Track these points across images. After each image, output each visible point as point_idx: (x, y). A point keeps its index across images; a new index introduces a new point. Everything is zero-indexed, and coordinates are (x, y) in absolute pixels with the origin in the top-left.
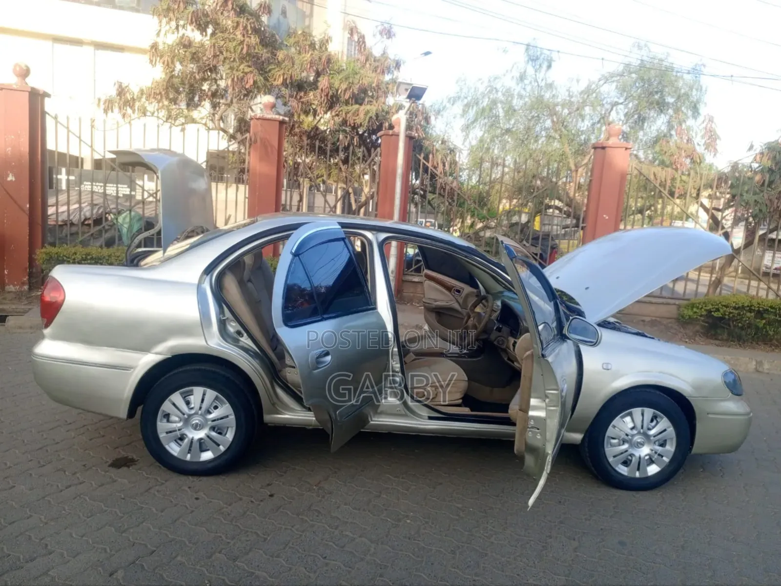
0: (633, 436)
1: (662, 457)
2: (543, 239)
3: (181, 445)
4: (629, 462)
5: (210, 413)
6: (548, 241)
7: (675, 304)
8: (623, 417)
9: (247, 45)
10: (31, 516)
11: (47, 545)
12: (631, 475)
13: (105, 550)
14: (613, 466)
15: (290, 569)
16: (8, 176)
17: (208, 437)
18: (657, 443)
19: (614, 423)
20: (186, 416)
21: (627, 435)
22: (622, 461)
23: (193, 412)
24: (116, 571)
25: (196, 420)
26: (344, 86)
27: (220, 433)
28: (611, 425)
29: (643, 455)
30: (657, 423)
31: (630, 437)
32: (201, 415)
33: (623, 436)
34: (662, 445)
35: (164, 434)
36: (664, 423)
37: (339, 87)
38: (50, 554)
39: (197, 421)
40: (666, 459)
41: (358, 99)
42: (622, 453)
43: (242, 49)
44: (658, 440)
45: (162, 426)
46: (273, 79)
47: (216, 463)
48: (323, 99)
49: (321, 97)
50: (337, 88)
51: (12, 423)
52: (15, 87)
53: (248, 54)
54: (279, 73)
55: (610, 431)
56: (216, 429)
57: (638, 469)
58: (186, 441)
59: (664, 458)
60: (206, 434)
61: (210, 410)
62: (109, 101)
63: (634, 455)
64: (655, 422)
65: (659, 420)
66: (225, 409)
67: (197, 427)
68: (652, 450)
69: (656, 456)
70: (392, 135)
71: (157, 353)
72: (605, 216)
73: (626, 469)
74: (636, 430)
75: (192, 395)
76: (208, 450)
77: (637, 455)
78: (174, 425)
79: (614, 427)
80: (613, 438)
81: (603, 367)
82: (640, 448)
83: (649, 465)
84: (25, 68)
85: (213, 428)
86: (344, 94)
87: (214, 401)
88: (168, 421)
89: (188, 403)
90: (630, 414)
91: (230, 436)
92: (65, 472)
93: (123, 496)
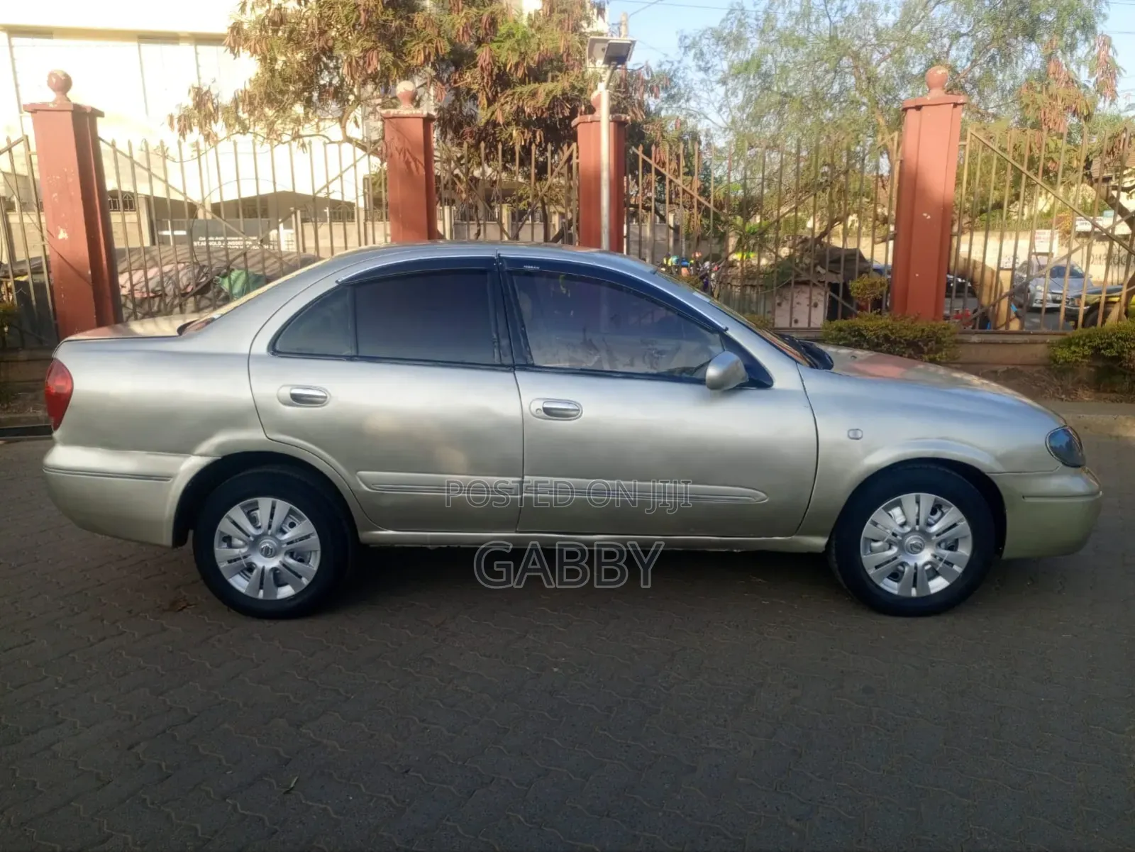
0: (904, 535)
1: (952, 565)
2: (846, 261)
3: (249, 577)
4: (900, 574)
5: (284, 533)
6: (855, 264)
7: (1044, 342)
8: (887, 509)
9: (364, 10)
10: (46, 677)
11: (57, 713)
12: (904, 594)
13: (131, 717)
14: (876, 581)
15: (372, 736)
16: (58, 233)
17: (284, 565)
18: (943, 545)
19: (873, 517)
20: (252, 539)
21: (894, 535)
22: (889, 574)
23: (260, 532)
24: (138, 743)
25: (267, 543)
26: (514, 59)
27: (301, 561)
28: (870, 520)
29: (920, 563)
30: (943, 514)
31: (899, 538)
32: (272, 535)
33: (889, 536)
34: (952, 548)
35: (226, 564)
36: (952, 514)
37: (506, 60)
38: (58, 723)
39: (268, 545)
40: (958, 569)
41: (536, 75)
42: (888, 562)
43: (359, 17)
44: (944, 540)
45: (222, 553)
46: (410, 58)
47: (299, 600)
48: (485, 80)
49: (483, 78)
50: (504, 61)
51: (50, 561)
52: (51, 106)
53: (368, 24)
54: (417, 48)
55: (868, 530)
56: (295, 556)
57: (915, 585)
58: (255, 572)
59: (955, 567)
60: (280, 562)
61: (284, 528)
62: (185, 116)
63: (907, 564)
64: (939, 514)
65: (945, 511)
66: (304, 526)
67: (268, 553)
68: (935, 556)
69: (941, 565)
70: (591, 122)
71: (201, 455)
72: (925, 215)
73: (896, 585)
74: (909, 526)
75: (258, 509)
76: (285, 584)
77: (912, 563)
78: (237, 551)
79: (875, 524)
80: (876, 541)
81: (849, 436)
82: (917, 553)
83: (931, 578)
84: (63, 78)
85: (291, 554)
86: (516, 70)
87: (288, 515)
88: (230, 546)
89: (253, 521)
90: (899, 504)
91: (314, 564)
92: (102, 620)
93: (171, 649)
